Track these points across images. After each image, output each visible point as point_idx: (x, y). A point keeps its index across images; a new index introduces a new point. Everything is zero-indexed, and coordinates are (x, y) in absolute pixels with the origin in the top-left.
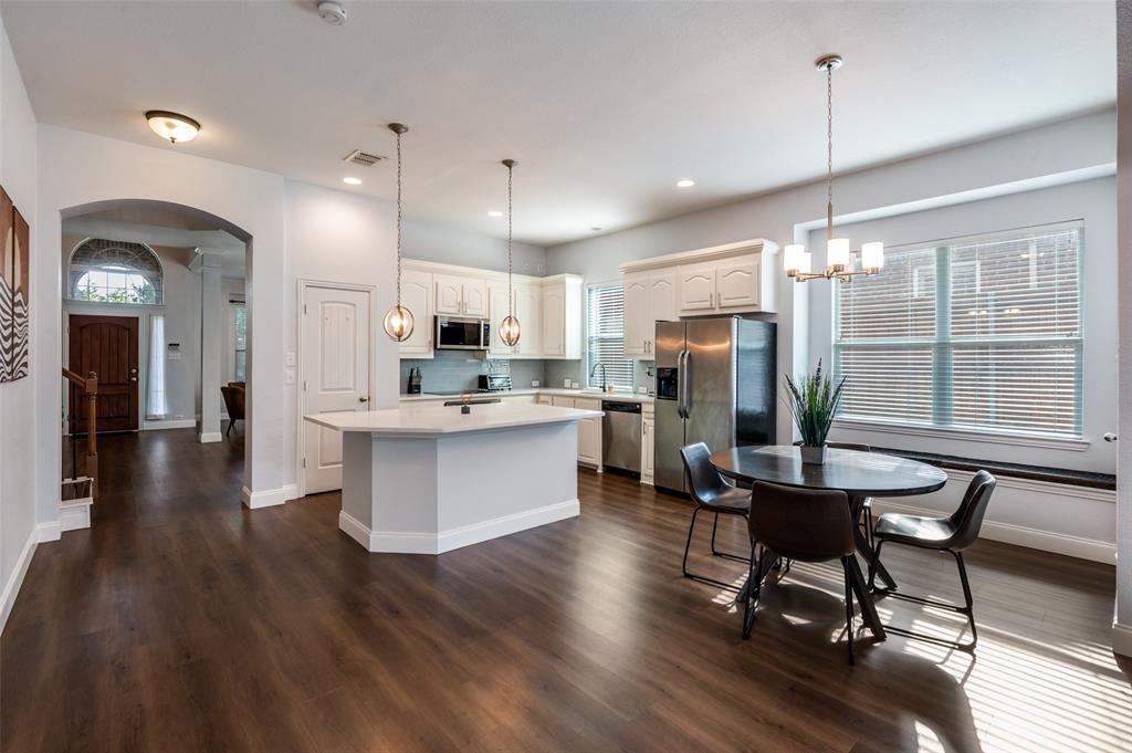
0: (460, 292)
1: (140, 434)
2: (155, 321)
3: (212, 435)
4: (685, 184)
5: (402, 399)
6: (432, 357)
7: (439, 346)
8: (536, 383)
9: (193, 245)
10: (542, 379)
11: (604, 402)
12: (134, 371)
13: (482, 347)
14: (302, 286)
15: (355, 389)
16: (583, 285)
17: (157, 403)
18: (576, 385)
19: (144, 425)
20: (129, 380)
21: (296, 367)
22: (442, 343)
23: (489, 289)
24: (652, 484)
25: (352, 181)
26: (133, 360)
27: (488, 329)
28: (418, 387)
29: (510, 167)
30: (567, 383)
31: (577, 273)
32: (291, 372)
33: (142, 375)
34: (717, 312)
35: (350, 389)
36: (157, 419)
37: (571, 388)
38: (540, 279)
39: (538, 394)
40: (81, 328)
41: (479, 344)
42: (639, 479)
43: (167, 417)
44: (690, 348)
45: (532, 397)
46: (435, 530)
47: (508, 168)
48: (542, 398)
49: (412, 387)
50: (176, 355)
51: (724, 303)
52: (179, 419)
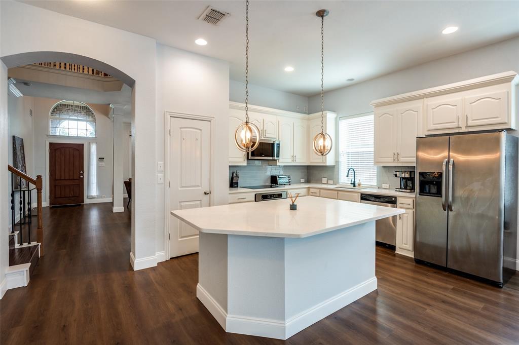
0: (262, 123)
1: (85, 207)
2: (92, 146)
3: (119, 208)
4: (450, 30)
5: (230, 192)
6: (246, 165)
7: (250, 157)
8: (302, 180)
9: (108, 103)
10: (306, 177)
11: (362, 194)
12: (82, 172)
13: (276, 158)
14: (168, 116)
15: (201, 186)
16: (336, 118)
17: (93, 190)
18: (330, 182)
19: (87, 201)
20: (79, 177)
21: (164, 172)
22: (252, 156)
23: (279, 122)
24: (413, 257)
25: (201, 42)
26: (81, 167)
27: (279, 147)
28: (237, 183)
29: (322, 17)
30: (324, 180)
31: (333, 111)
32: (160, 175)
33: (85, 174)
34: (464, 130)
35: (198, 186)
36: (93, 198)
37: (327, 184)
38: (307, 115)
39: (309, 188)
40: (55, 150)
41: (273, 156)
42: (395, 250)
43: (98, 197)
44: (453, 157)
45: (305, 190)
46: (283, 319)
47: (321, 18)
48: (312, 190)
49: (233, 184)
50: (102, 164)
51: (471, 123)
52: (104, 197)
